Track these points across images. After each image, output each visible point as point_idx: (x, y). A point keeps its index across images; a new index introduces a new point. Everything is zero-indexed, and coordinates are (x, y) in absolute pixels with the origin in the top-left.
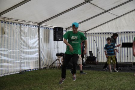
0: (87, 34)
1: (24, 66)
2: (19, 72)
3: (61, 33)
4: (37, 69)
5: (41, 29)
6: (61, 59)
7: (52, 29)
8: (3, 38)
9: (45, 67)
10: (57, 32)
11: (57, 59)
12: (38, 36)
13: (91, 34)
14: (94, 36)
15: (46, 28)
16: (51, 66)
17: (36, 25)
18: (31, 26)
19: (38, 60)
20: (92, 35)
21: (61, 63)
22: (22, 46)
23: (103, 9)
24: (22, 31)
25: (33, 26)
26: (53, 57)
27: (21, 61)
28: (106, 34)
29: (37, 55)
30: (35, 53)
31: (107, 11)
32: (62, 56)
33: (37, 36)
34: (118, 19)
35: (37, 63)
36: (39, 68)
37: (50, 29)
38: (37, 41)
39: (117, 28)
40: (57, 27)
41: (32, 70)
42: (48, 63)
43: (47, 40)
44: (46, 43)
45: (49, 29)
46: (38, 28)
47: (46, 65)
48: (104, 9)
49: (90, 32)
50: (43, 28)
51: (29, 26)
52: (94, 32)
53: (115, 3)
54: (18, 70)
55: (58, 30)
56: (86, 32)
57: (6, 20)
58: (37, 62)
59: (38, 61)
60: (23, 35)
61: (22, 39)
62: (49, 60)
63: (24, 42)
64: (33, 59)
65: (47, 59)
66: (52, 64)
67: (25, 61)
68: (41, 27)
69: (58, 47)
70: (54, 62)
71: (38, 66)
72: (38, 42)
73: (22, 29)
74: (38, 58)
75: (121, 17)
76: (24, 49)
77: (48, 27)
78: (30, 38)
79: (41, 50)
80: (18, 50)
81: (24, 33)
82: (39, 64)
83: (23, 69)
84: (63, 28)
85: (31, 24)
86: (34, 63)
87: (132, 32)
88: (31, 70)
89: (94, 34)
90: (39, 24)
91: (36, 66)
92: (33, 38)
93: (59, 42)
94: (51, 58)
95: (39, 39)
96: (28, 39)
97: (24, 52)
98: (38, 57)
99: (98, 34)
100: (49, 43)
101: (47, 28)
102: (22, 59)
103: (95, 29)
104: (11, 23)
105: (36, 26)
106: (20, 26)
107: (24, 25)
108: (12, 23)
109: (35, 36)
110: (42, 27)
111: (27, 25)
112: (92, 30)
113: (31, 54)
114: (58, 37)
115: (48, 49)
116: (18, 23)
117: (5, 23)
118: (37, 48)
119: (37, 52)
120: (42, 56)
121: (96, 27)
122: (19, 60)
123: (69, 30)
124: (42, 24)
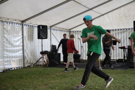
0: (71, 32)
1: (8, 65)
2: (2, 70)
3: (45, 31)
4: (21, 68)
5: (25, 27)
6: (45, 57)
7: (36, 27)
9: (29, 66)
10: (41, 30)
11: (41, 57)
13: (75, 32)
14: (78, 34)
15: (30, 26)
16: (35, 64)
17: (20, 22)
18: (14, 24)
19: (22, 58)
20: (77, 32)
21: (45, 61)
22: (5, 44)
24: (5, 29)
25: (17, 24)
26: (37, 55)
27: (4, 60)
29: (21, 53)
30: (19, 52)
31: (91, 9)
32: (46, 54)
33: (20, 34)
34: (102, 17)
35: (21, 61)
36: (23, 66)
37: (34, 27)
40: (41, 25)
41: (16, 68)
42: (33, 62)
43: (31, 38)
44: (30, 41)
45: (32, 27)
46: (21, 26)
47: (30, 63)
48: (88, 7)
49: (74, 30)
50: (27, 26)
51: (12, 24)
52: (78, 30)
54: (1, 69)
55: (42, 28)
56: (70, 30)
58: (20, 61)
59: (21, 59)
60: (6, 33)
61: (5, 37)
62: (33, 58)
63: (7, 40)
64: (17, 57)
65: (31, 57)
66: (36, 62)
67: (8, 59)
68: (25, 25)
69: (42, 45)
70: (39, 60)
71: (22, 64)
72: (21, 40)
73: (5, 27)
74: (22, 56)
75: (105, 15)
76: (7, 47)
77: (32, 25)
78: (14, 36)
79: (25, 48)
80: (1, 48)
81: (7, 31)
82: (22, 62)
83: (6, 68)
84: (47, 26)
86: (18, 61)
87: (116, 30)
88: (14, 68)
89: (78, 32)
90: (23, 22)
91: (19, 64)
92: (16, 36)
93: (43, 40)
94: (35, 56)
95: (23, 37)
96: (12, 37)
97: (7, 51)
100: (33, 41)
101: (31, 26)
102: (5, 57)
103: (79, 27)
105: (20, 24)
106: (3, 24)
107: (7, 23)
109: (18, 34)
110: (26, 25)
111: (10, 23)
112: (76, 28)
113: (14, 52)
114: (42, 35)
115: (32, 48)
116: (1, 21)
118: (21, 46)
119: (21, 51)
120: (26, 54)
122: (2, 59)
123: (53, 28)
124: (26, 22)
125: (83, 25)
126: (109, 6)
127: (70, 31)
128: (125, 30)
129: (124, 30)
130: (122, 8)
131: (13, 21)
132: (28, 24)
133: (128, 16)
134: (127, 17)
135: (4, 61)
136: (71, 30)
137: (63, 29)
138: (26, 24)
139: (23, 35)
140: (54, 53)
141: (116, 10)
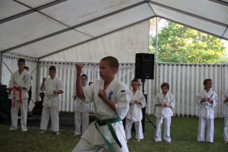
0: (40, 62)
13: (48, 63)
28: (72, 64)
31: (73, 28)
34: (93, 42)
39: (91, 55)
48: (67, 24)
49: (46, 59)
52: (52, 60)
53: (84, 16)
56: (39, 58)
75: (98, 40)
99: (60, 63)
103: (55, 55)
112: (49, 57)
121: (57, 52)
123: (7, 54)
125: (61, 53)
126: (103, 26)
127: (38, 61)
128: (129, 66)
129: (127, 65)
130: (126, 30)
133: (134, 42)
134: (132, 44)
136: (40, 60)
137: (26, 56)
140: (2, 98)
141: (117, 33)
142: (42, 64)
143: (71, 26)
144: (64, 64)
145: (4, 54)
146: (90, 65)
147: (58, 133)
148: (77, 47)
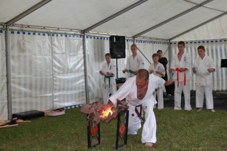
0: (171, 44)
1: (60, 101)
3: (122, 45)
5: (88, 41)
8: (22, 59)
10: (115, 43)
12: (82, 52)
15: (96, 38)
17: (79, 33)
18: (70, 36)
19: (84, 90)
23: (192, 3)
24: (54, 45)
25: (74, 36)
27: (55, 94)
29: (82, 82)
30: (79, 80)
31: (200, 5)
35: (83, 96)
37: (104, 39)
38: (81, 59)
39: (223, 31)
43: (99, 56)
44: (97, 63)
45: (101, 39)
46: (82, 38)
47: (97, 98)
48: (194, 2)
49: (177, 40)
50: (91, 38)
51: (66, 36)
52: (183, 40)
55: (116, 40)
56: (170, 40)
57: (24, 29)
58: (81, 95)
59: (83, 92)
61: (55, 58)
63: (59, 62)
64: (75, 89)
65: (99, 88)
67: (61, 93)
68: (87, 37)
71: (83, 100)
72: (82, 61)
73: (56, 42)
74: (84, 87)
76: (59, 73)
77: (101, 36)
79: (88, 74)
80: (50, 75)
82: (85, 97)
84: (124, 37)
85: (69, 32)
86: (77, 96)
88: (71, 106)
90: (84, 32)
91: (80, 101)
92: (74, 55)
93: (118, 59)
95: (84, 57)
96: (67, 58)
98: (82, 86)
99: (191, 43)
101: (98, 38)
102: (55, 89)
103: (185, 35)
104: (34, 34)
105: (79, 36)
106: (50, 37)
107: (57, 36)
108: (37, 34)
109: (77, 51)
110: (89, 37)
111: (62, 36)
112: (180, 37)
114: (117, 51)
116: (47, 33)
117: (24, 33)
118: (82, 71)
119: (82, 78)
120: (90, 84)
121: (187, 31)
122: (50, 93)
123: (138, 38)
124: (90, 32)
125: (191, 32)
127: (169, 42)
131: (66, 32)
132: (93, 35)
135: (53, 96)
138: (89, 34)
139: (84, 53)
142: (173, 45)
143: (199, 3)
144: (195, 42)
145: (136, 39)
146: (223, 41)
147: (213, 111)
148: (208, 24)
